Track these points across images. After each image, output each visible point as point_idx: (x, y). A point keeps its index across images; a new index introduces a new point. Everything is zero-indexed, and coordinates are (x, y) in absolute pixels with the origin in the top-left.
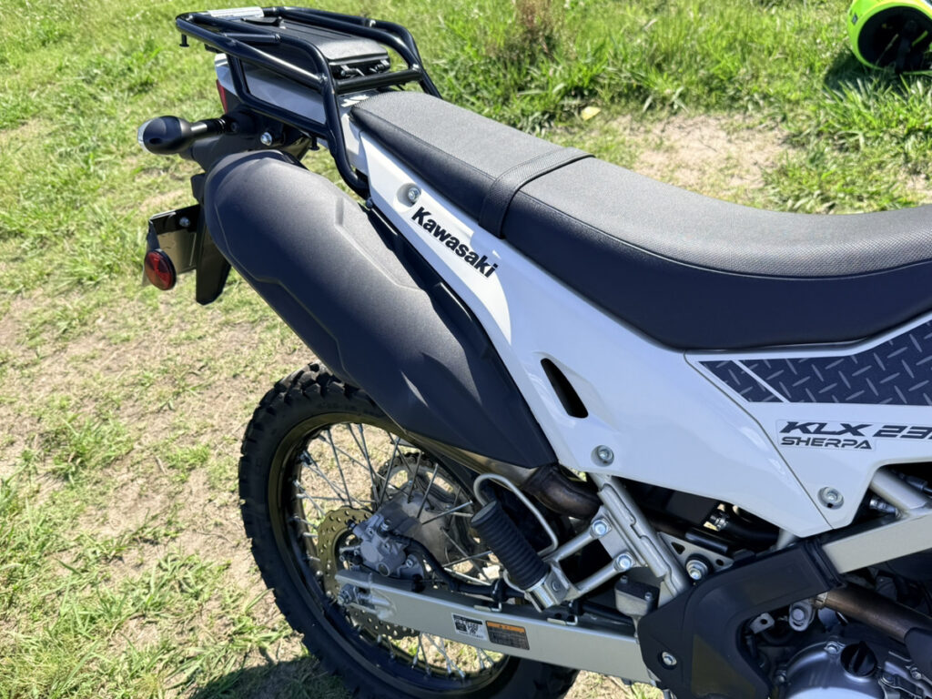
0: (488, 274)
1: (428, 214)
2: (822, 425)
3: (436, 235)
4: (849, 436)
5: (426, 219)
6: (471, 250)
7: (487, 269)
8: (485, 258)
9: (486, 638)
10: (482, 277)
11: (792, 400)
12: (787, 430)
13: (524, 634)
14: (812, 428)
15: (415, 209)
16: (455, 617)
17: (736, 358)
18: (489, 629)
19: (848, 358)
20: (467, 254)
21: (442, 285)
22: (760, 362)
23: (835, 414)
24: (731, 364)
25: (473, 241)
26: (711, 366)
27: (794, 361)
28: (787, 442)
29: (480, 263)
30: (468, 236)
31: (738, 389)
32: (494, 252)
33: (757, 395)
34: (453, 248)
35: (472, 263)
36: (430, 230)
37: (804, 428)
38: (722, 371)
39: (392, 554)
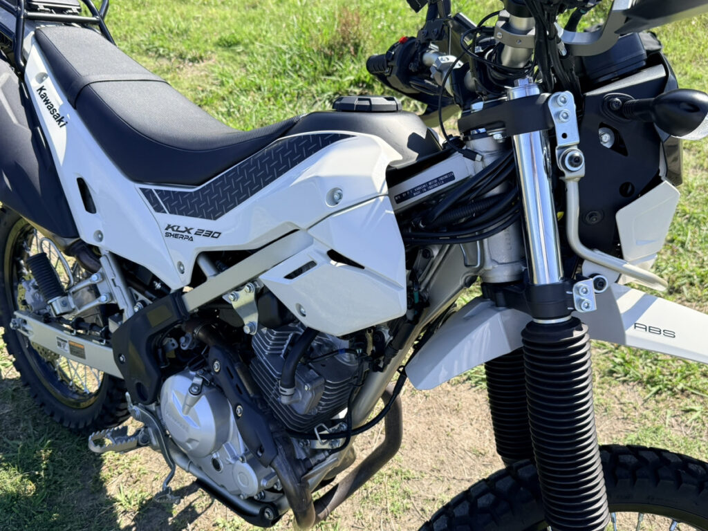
0: (61, 126)
1: (45, 89)
2: (179, 227)
3: (44, 101)
4: (186, 234)
5: (43, 92)
6: (58, 112)
7: (62, 123)
8: (63, 117)
9: (69, 352)
10: (59, 126)
11: (170, 213)
12: (167, 229)
13: (83, 349)
14: (175, 228)
15: (40, 86)
16: (58, 338)
17: (153, 188)
18: (70, 345)
19: (191, 193)
20: (55, 114)
21: (38, 128)
22: (161, 191)
23: (183, 221)
24: (151, 190)
25: (61, 108)
26: (143, 190)
27: (173, 192)
28: (168, 235)
29: (59, 119)
30: (59, 104)
31: (152, 204)
32: (68, 116)
33: (158, 209)
34: (49, 109)
35: (56, 119)
36: (42, 98)
37: (172, 228)
38: (147, 193)
39: (40, 300)
